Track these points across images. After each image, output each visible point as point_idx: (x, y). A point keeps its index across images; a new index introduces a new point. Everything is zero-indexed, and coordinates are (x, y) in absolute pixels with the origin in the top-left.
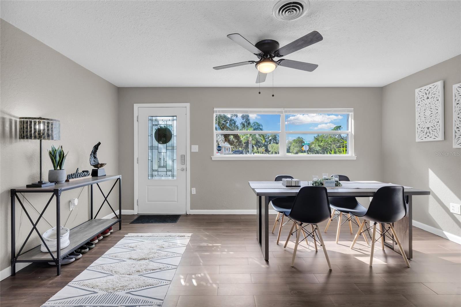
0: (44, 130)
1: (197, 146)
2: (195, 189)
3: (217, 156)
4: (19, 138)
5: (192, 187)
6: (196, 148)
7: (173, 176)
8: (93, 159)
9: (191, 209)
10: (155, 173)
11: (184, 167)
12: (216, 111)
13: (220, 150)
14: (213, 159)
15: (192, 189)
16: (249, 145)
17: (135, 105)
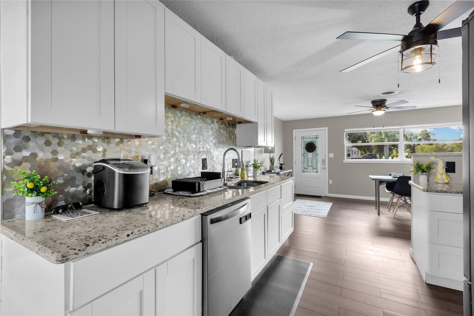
0: (271, 149)
1: (333, 154)
2: (331, 181)
3: (347, 160)
4: (265, 153)
5: (329, 179)
6: (332, 155)
7: (317, 172)
8: (279, 161)
9: (329, 193)
10: (305, 170)
11: (324, 167)
12: (346, 131)
13: (349, 156)
14: (344, 162)
15: (330, 181)
16: (385, 148)
17: (294, 130)
